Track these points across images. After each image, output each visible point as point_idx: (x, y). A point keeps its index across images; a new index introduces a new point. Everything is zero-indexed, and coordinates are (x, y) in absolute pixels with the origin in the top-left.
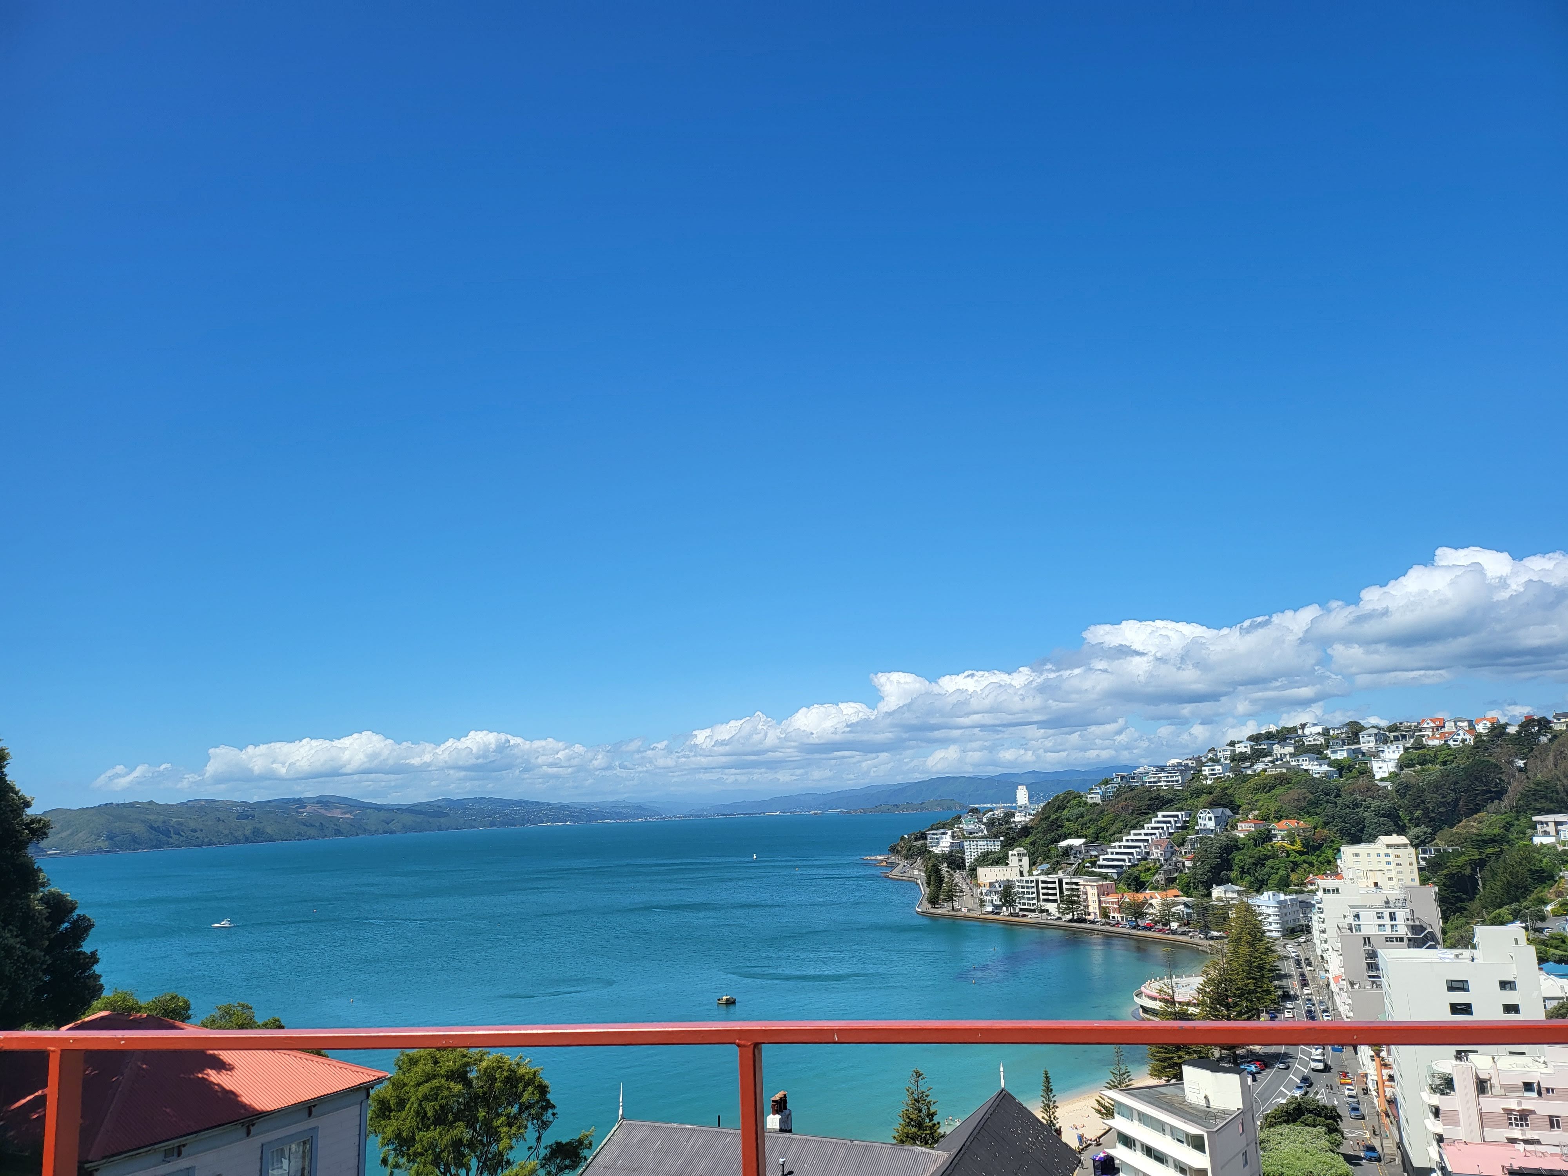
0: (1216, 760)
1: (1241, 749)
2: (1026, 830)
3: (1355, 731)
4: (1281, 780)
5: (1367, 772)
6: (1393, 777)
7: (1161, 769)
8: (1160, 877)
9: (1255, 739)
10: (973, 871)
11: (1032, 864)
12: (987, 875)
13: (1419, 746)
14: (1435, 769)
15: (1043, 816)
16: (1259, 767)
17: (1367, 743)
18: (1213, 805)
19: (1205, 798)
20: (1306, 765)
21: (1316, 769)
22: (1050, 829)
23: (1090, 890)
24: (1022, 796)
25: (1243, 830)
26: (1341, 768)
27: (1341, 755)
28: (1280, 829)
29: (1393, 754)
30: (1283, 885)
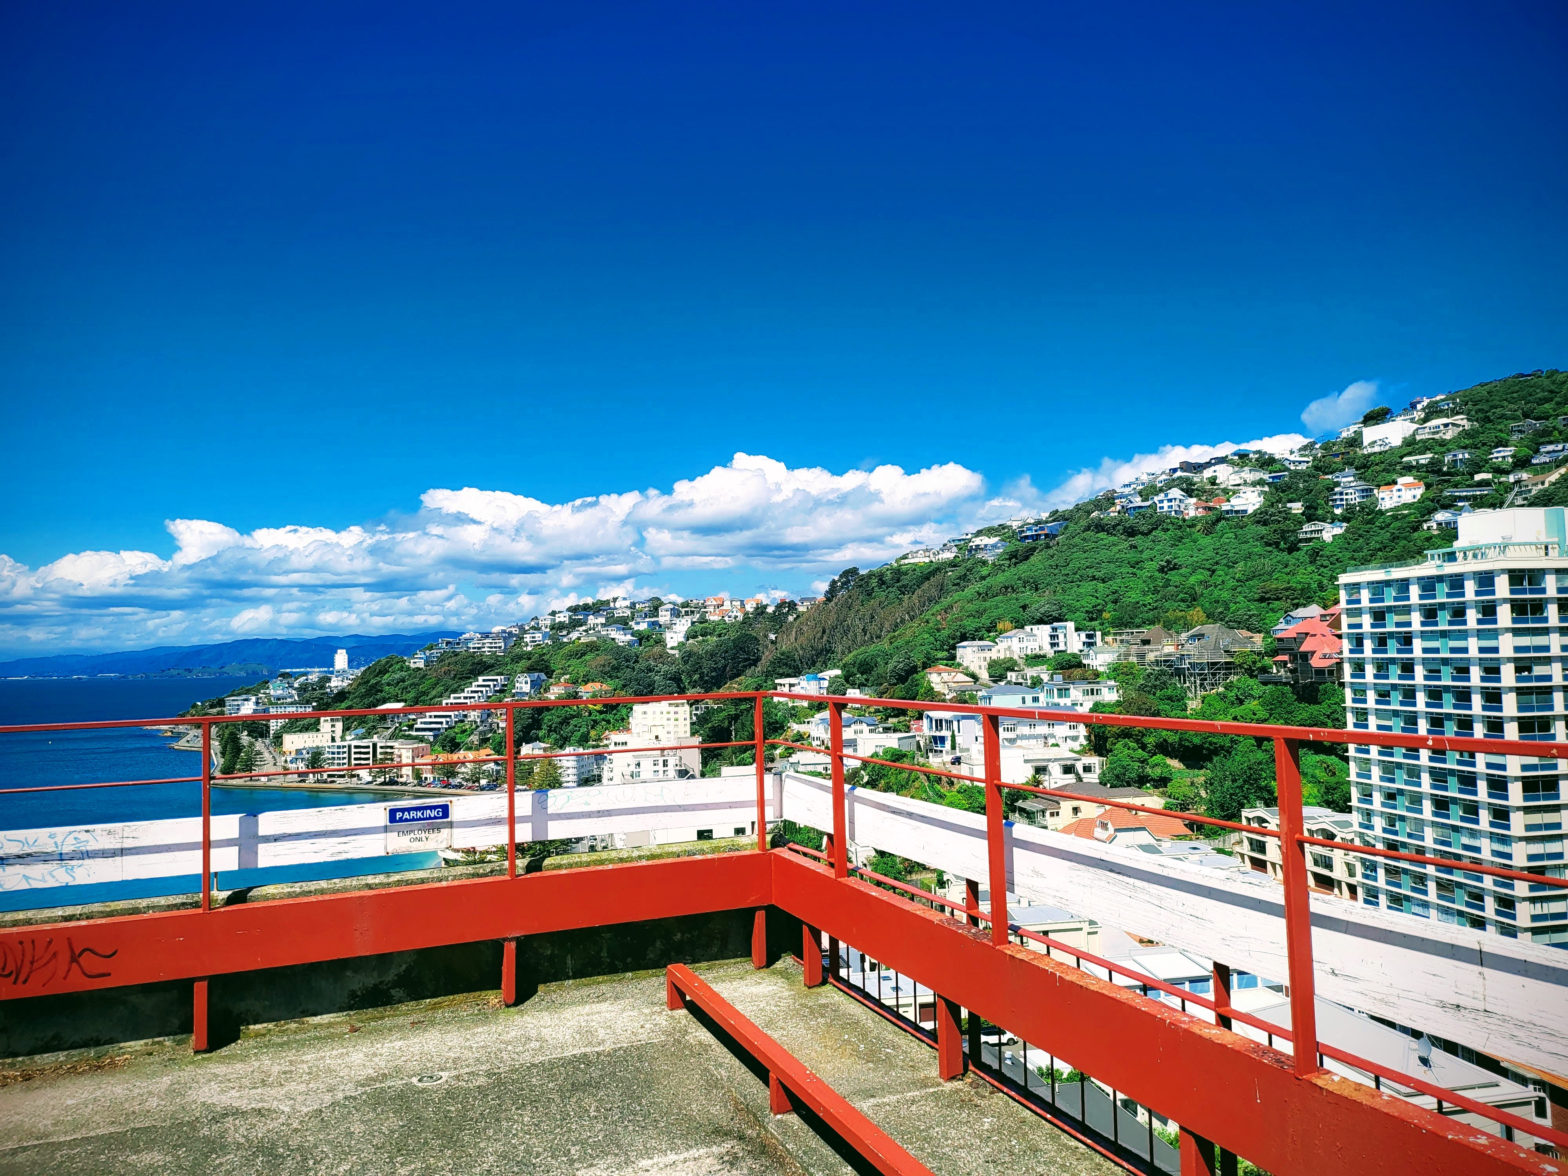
0: (537, 628)
1: (563, 618)
2: (342, 695)
3: (656, 606)
4: (592, 647)
5: (660, 642)
6: (681, 646)
7: (486, 635)
8: (475, 738)
9: (574, 610)
10: (278, 740)
11: (346, 729)
12: (293, 742)
13: (703, 621)
14: (713, 639)
15: (363, 681)
16: (574, 635)
17: (664, 617)
18: (530, 670)
19: (524, 663)
20: (614, 634)
21: (622, 638)
22: (368, 694)
23: (404, 752)
24: (341, 659)
25: (555, 692)
26: (642, 638)
27: (643, 627)
28: (586, 691)
29: (683, 626)
30: (584, 740)
